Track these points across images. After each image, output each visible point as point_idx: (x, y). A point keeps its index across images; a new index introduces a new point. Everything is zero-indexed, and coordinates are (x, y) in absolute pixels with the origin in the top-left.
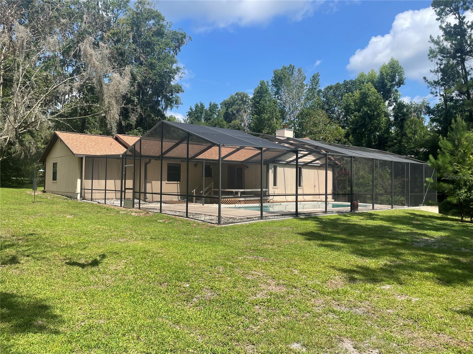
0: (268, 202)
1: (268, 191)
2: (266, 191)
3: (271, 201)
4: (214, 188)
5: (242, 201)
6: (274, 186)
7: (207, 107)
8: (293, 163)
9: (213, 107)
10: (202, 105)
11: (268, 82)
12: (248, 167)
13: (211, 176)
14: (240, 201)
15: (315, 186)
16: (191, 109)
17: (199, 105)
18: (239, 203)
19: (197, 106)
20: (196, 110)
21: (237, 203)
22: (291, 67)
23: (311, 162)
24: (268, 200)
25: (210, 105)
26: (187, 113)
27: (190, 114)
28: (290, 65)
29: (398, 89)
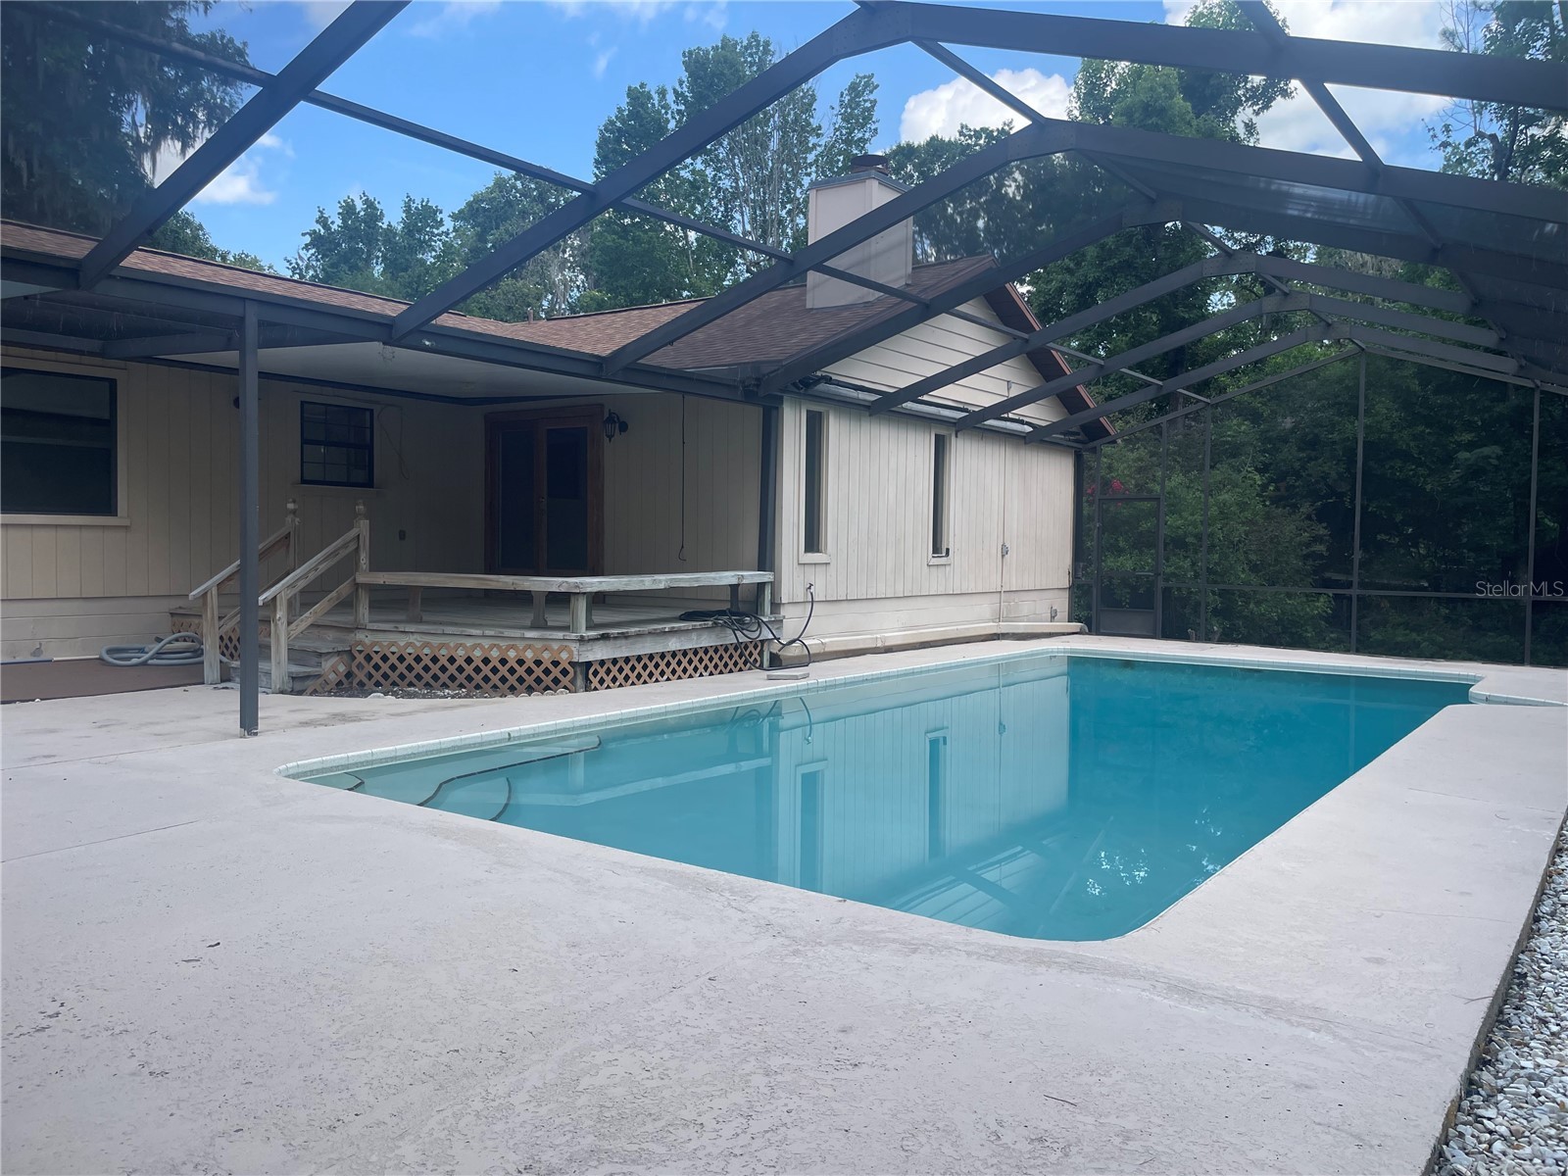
0: (776, 662)
1: (775, 585)
2: (761, 586)
3: (795, 650)
4: (375, 567)
5: (602, 663)
6: (806, 551)
7: (393, 217)
8: (909, 405)
9: (422, 218)
10: (370, 204)
11: (662, 93)
12: (624, 427)
13: (369, 483)
14: (589, 664)
15: (1005, 552)
16: (323, 221)
17: (359, 205)
18: (580, 682)
19: (348, 210)
20: (345, 226)
21: (565, 681)
22: (758, 45)
23: (998, 410)
24: (775, 648)
25: (408, 209)
26: (308, 239)
27: (317, 242)
28: (755, 37)
29: (1255, 119)
